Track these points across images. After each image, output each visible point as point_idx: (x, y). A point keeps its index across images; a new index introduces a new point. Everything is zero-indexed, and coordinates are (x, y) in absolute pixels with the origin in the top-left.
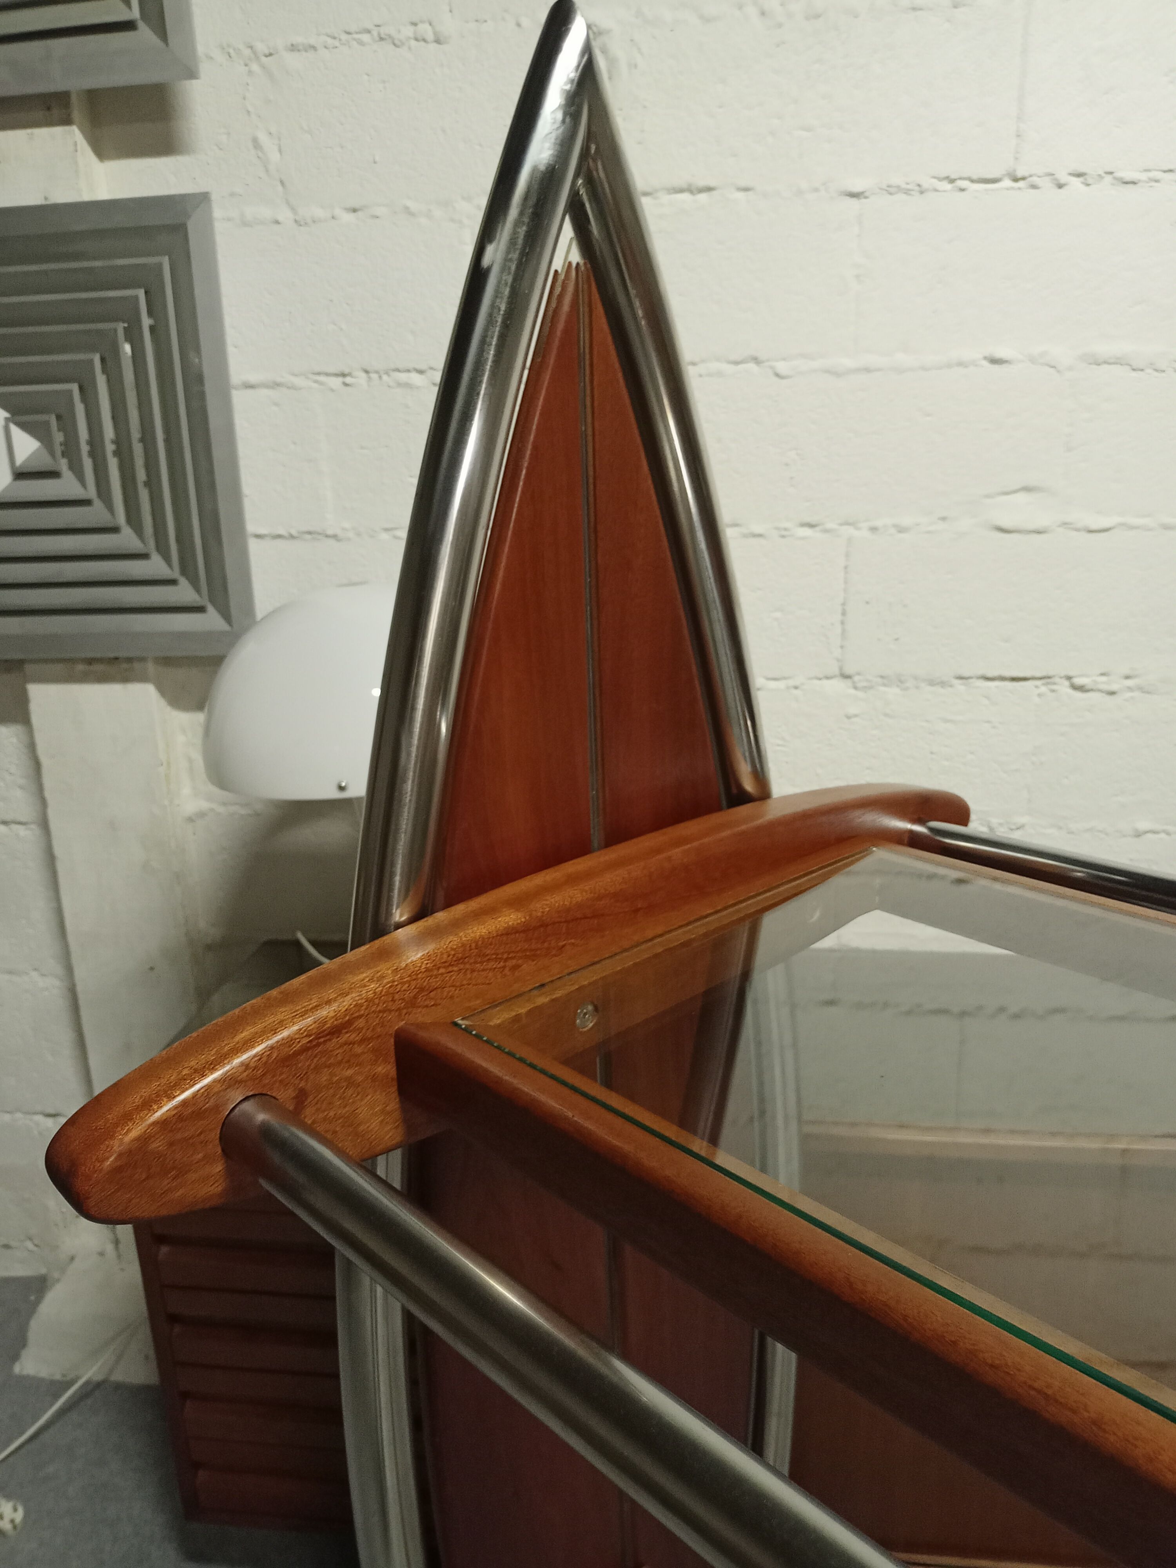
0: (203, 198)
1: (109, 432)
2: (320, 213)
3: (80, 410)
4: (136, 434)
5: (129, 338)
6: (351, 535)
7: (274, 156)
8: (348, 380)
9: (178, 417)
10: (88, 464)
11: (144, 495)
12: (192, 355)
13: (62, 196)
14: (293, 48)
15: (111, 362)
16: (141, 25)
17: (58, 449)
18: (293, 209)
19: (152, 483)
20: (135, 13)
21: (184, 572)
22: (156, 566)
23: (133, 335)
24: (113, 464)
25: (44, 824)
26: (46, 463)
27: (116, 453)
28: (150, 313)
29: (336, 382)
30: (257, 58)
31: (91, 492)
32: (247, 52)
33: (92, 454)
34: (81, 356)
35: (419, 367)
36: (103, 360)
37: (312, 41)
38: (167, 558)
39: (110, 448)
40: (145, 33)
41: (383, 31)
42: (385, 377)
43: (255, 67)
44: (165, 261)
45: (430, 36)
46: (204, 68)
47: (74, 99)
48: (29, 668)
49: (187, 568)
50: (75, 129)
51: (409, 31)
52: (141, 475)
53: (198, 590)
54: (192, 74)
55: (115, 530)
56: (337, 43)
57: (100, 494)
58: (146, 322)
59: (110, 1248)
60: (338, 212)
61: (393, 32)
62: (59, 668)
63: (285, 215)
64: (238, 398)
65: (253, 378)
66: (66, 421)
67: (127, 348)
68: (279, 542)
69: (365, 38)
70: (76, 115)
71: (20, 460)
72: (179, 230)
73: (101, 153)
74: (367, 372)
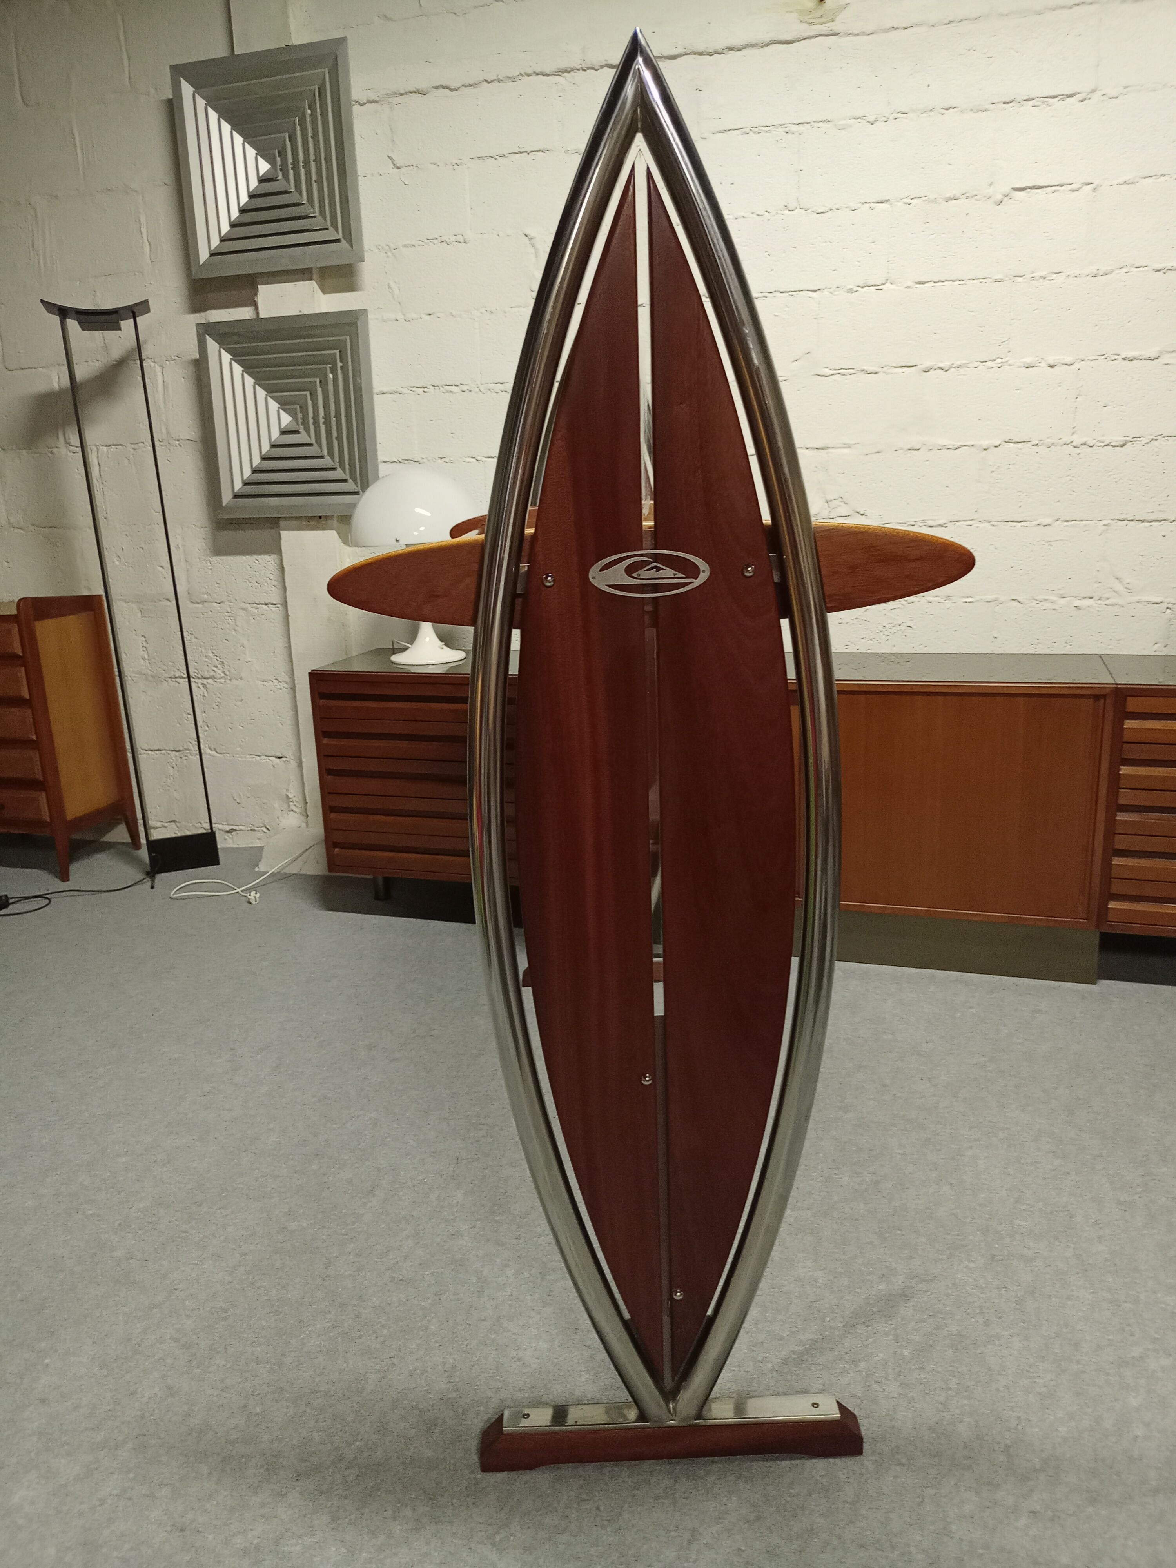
0: (365, 311)
1: (322, 413)
2: (415, 316)
3: (310, 403)
4: (333, 413)
5: (332, 373)
6: (425, 460)
7: (396, 291)
8: (425, 390)
9: (351, 415)
10: (312, 427)
11: (335, 443)
12: (358, 379)
13: (307, 311)
14: (405, 246)
15: (324, 383)
16: (343, 240)
17: (300, 421)
18: (404, 315)
19: (339, 438)
20: (340, 236)
21: (351, 477)
22: (338, 474)
23: (333, 371)
24: (323, 428)
25: (285, 604)
26: (294, 427)
27: (324, 423)
28: (341, 361)
29: (420, 391)
30: (391, 250)
31: (313, 441)
32: (387, 248)
33: (314, 424)
34: (311, 380)
35: (456, 384)
36: (321, 381)
37: (413, 243)
38: (344, 470)
39: (322, 420)
40: (344, 244)
41: (443, 239)
42: (441, 388)
43: (390, 254)
44: (348, 338)
45: (462, 241)
46: (367, 256)
47: (314, 270)
48: (282, 523)
49: (353, 477)
50: (313, 282)
51: (453, 238)
52: (335, 434)
53: (356, 483)
54: (363, 261)
55: (322, 457)
56: (423, 243)
57: (316, 442)
58: (339, 364)
59: (304, 824)
60: (423, 316)
61: (447, 240)
62: (295, 523)
63: (400, 317)
64: (377, 399)
65: (385, 389)
66: (304, 408)
67: (331, 376)
68: (394, 464)
69: (435, 241)
70: (314, 276)
71: (283, 425)
72: (354, 325)
73: (324, 291)
74: (434, 386)
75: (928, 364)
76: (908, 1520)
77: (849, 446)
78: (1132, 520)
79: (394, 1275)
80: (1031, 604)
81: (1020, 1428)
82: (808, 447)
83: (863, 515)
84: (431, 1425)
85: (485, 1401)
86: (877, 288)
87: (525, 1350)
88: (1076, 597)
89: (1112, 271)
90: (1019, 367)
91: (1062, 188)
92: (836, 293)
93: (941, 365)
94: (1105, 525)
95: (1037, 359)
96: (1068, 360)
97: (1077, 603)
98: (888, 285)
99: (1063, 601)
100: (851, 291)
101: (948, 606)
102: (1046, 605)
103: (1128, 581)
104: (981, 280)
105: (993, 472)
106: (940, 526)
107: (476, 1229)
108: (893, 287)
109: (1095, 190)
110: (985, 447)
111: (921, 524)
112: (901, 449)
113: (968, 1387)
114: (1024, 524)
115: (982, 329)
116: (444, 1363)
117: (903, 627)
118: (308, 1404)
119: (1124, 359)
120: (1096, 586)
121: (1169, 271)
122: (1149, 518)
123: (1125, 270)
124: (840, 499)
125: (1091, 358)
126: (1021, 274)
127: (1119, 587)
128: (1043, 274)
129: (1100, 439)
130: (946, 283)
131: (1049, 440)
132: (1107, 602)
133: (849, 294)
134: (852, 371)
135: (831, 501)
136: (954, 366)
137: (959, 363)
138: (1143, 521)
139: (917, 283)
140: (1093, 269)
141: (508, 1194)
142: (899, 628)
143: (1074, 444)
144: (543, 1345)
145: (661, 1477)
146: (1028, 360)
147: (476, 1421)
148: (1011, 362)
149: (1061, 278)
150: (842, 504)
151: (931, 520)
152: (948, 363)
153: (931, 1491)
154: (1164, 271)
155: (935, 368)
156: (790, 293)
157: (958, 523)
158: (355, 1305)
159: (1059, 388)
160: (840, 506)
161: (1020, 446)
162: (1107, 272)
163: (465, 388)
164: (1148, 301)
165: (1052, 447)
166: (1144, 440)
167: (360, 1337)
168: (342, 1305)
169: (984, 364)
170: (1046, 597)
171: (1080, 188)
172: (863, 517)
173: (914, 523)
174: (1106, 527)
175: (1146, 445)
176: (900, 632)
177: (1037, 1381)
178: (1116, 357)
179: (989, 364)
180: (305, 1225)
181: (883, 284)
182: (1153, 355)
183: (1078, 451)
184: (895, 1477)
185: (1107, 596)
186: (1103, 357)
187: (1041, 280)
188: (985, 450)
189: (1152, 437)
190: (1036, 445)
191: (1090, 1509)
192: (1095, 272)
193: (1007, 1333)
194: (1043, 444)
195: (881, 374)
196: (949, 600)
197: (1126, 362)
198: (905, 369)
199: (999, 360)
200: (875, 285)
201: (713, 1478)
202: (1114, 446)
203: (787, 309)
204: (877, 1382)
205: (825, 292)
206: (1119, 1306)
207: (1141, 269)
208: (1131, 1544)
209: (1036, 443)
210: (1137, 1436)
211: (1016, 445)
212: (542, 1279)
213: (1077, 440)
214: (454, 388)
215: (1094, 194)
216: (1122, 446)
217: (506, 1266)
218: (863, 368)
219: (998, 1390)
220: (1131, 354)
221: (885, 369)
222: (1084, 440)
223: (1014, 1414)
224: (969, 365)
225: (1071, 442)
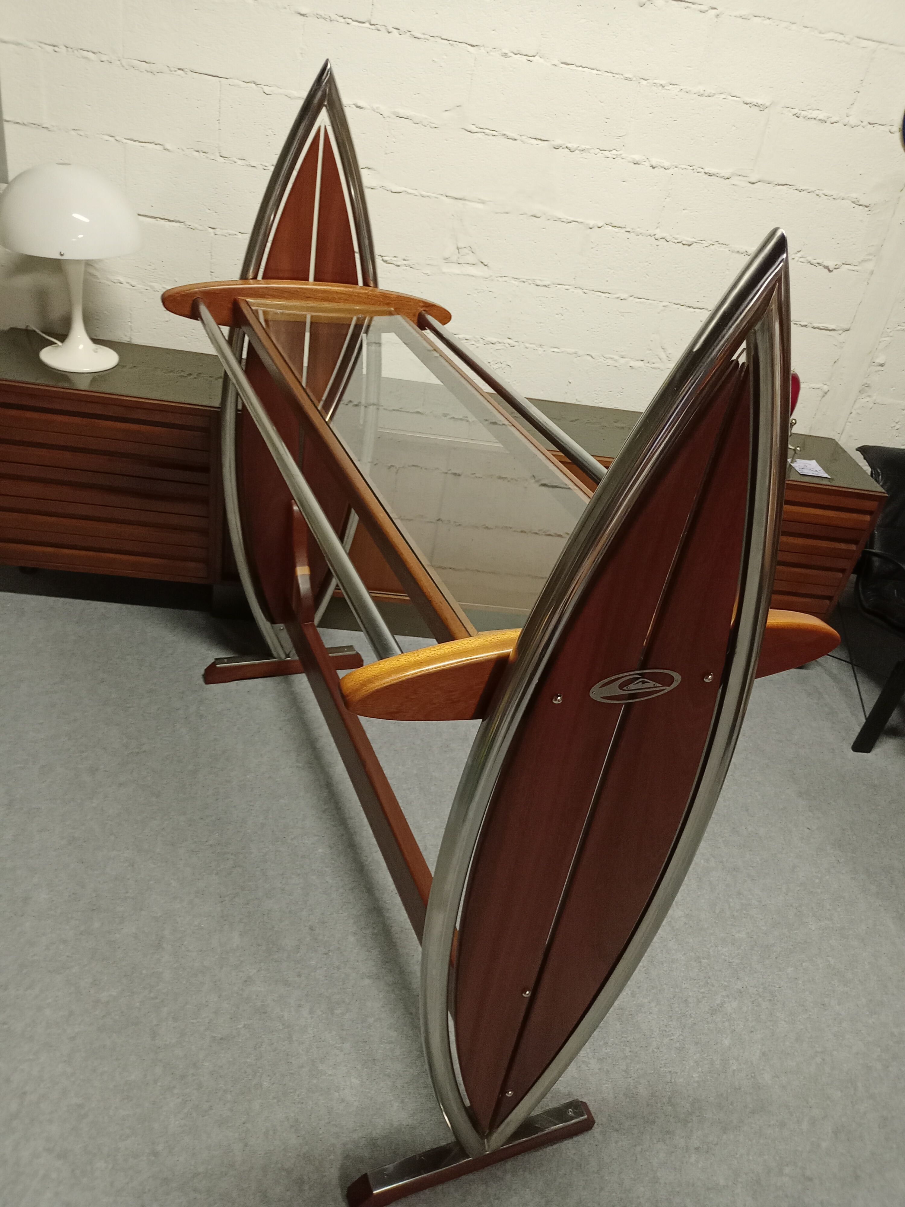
29: (50, 49)
35: (93, 50)
74: (66, 47)
75: (558, 142)
76: (633, 1177)
77: (483, 202)
78: (683, 305)
79: (214, 1035)
80: (600, 360)
81: (673, 1081)
82: (447, 195)
83: (485, 265)
84: (300, 1182)
85: (332, 1149)
86: (529, 58)
87: (344, 1089)
88: (632, 359)
89: (714, 94)
90: (629, 162)
91: (693, 6)
92: (492, 53)
93: (569, 145)
94: (664, 306)
95: (644, 157)
96: (666, 164)
97: (632, 363)
98: (537, 58)
99: (622, 361)
100: (505, 55)
101: (540, 353)
102: (610, 362)
103: (670, 352)
104: (614, 75)
105: (592, 248)
106: (546, 286)
107: (262, 972)
108: (542, 60)
109: (717, 16)
110: (591, 226)
111: (531, 282)
112: (526, 214)
113: (637, 1053)
114: (607, 295)
115: (607, 120)
116: (287, 1119)
117: (503, 366)
118: (195, 1190)
119: (706, 173)
120: (648, 352)
121: (754, 106)
122: (694, 306)
123: (723, 96)
124: (469, 248)
125: (683, 167)
126: (647, 78)
127: (663, 356)
128: (663, 82)
129: (675, 236)
130: (586, 69)
131: (638, 230)
132: (653, 366)
133: (503, 58)
134: (494, 133)
135: (461, 248)
136: (579, 148)
137: (583, 147)
138: (690, 307)
139: (562, 63)
140: (700, 88)
141: (276, 929)
142: (500, 365)
143: (656, 237)
144: (355, 1081)
145: (476, 1185)
146: (637, 157)
147: (332, 1170)
148: (623, 156)
149: (675, 90)
150: (470, 252)
151: (540, 280)
152: (575, 146)
153: (639, 1149)
154: (751, 105)
155: (564, 146)
156: (451, 42)
157: (559, 286)
158: (193, 1075)
159: (655, 187)
160: (468, 254)
161: (617, 230)
162: (711, 95)
163: (104, 58)
164: (734, 128)
165: (640, 236)
166: (706, 244)
167: (211, 1108)
168: (183, 1077)
169: (602, 152)
170: (612, 356)
171: (707, 11)
172: (486, 267)
173: (525, 280)
174: (664, 308)
175: (706, 248)
176: (501, 369)
177: (672, 1038)
178: (701, 170)
179: (607, 153)
180: (115, 994)
181: (534, 56)
182: (727, 176)
183: (657, 243)
184: (616, 1142)
185: (654, 361)
186: (691, 168)
187: (660, 88)
188: (591, 228)
189: (711, 242)
190: (629, 232)
191: (725, 1137)
192: (702, 92)
193: (646, 1000)
194: (633, 232)
195: (518, 141)
196: (542, 347)
197: (707, 176)
198: (540, 142)
199: (614, 152)
200: (526, 55)
201: (508, 1177)
202: (684, 244)
203: (445, 57)
204: (584, 1062)
205: (483, 50)
206: (700, 962)
207: (735, 98)
208: (751, 1158)
209: (629, 230)
210: (734, 1070)
211: (613, 228)
212: (332, 1013)
213: (659, 234)
214: (91, 55)
215: (716, 20)
216: (689, 245)
217: (300, 1006)
218: (505, 132)
219: (653, 1051)
220: (712, 170)
221: (523, 137)
222: (664, 235)
223: (667, 1070)
224: (592, 151)
225: (655, 235)
